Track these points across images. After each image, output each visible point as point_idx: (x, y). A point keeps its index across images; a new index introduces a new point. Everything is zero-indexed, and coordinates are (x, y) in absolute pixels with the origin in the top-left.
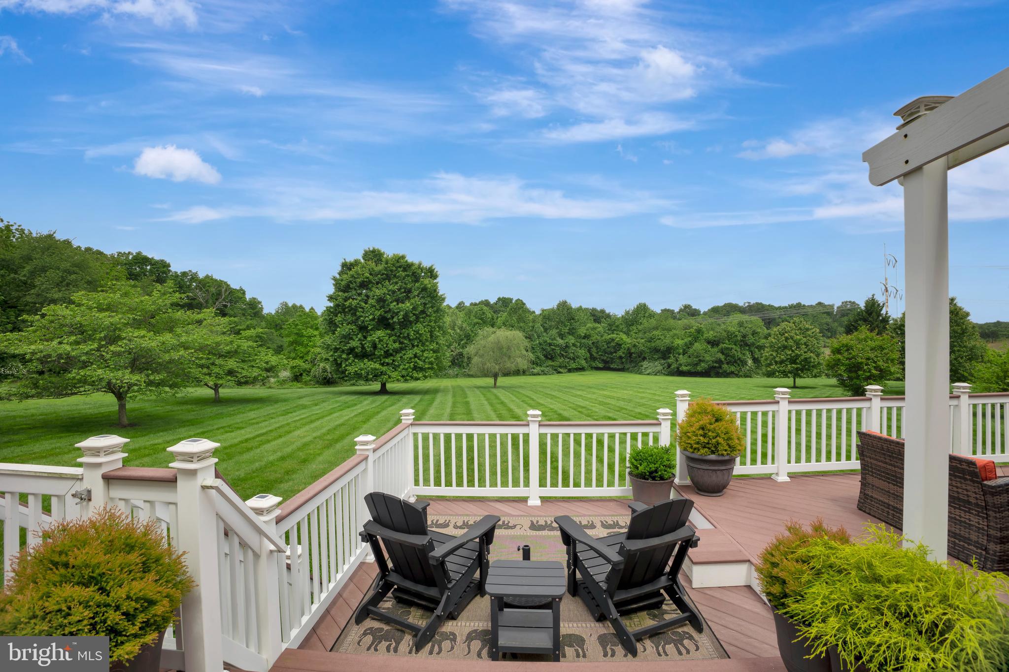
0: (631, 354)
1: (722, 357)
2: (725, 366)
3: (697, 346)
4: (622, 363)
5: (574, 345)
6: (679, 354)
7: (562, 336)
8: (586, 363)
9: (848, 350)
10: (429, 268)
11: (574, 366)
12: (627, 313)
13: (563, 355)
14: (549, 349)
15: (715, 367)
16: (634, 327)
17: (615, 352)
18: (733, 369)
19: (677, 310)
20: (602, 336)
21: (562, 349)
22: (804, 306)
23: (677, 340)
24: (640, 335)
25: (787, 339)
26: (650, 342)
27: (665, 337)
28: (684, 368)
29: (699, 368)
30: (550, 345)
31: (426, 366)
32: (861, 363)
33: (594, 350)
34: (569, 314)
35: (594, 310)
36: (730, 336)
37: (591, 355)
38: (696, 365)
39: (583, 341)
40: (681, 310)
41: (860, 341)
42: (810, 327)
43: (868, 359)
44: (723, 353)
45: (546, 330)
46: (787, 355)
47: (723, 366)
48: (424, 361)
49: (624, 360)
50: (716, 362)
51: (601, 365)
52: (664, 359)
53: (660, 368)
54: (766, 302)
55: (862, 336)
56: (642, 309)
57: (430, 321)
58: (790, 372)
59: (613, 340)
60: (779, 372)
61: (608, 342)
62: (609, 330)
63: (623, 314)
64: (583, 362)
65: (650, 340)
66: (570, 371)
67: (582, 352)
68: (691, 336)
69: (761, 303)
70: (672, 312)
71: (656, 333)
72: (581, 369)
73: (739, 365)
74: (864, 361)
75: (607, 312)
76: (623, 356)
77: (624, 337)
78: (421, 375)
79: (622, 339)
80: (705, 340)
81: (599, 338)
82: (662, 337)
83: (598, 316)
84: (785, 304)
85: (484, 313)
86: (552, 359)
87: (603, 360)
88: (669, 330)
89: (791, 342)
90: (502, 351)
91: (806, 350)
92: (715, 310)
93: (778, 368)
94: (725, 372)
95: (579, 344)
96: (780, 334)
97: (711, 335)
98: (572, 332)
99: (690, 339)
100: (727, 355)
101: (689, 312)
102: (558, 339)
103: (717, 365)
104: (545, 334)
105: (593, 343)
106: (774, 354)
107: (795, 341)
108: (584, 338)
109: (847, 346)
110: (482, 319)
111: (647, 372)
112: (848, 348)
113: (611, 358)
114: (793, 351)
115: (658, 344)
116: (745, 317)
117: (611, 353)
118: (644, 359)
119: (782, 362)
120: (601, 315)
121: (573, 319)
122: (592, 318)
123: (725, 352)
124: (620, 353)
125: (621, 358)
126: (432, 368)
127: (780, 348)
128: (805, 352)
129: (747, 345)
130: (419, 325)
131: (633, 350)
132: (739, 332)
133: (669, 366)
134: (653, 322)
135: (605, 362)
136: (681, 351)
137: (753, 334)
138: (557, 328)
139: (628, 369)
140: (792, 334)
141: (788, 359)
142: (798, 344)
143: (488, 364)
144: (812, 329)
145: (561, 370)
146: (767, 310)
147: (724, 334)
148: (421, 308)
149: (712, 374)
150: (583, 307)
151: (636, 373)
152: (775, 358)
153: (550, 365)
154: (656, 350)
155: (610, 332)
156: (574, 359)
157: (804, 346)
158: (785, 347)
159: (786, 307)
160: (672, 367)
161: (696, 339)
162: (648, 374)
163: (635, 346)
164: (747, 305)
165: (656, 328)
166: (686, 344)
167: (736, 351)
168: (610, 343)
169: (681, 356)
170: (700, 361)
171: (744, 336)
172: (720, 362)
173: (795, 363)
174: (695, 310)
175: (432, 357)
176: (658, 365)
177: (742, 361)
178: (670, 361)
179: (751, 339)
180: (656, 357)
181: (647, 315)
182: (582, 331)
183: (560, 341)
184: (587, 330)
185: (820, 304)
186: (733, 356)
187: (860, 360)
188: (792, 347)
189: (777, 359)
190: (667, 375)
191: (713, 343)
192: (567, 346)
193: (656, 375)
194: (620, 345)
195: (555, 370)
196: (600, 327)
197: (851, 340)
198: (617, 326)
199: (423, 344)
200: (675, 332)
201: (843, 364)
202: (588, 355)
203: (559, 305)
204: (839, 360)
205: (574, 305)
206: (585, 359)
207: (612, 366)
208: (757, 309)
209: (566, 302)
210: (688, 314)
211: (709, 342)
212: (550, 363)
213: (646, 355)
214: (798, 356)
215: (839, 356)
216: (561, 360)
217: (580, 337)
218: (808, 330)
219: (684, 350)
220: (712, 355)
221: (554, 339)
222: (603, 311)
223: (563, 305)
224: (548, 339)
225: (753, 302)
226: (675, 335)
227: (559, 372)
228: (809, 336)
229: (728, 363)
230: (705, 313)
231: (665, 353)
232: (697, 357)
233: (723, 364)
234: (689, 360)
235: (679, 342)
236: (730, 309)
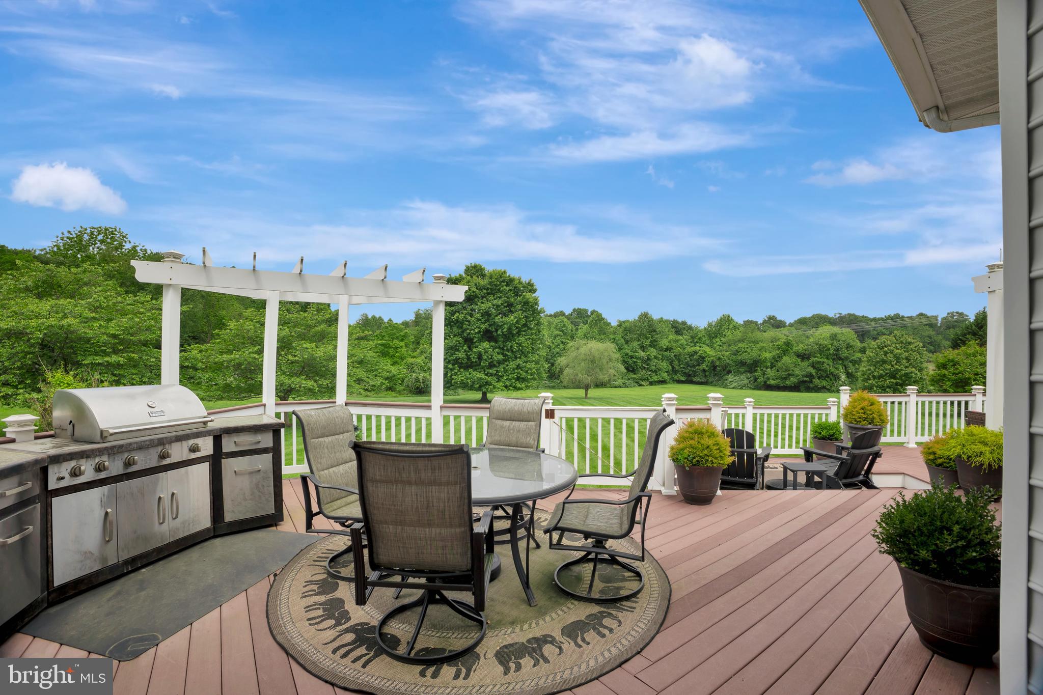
0: (715, 367)
1: (813, 371)
2: (816, 381)
3: (786, 359)
4: (706, 376)
5: (655, 357)
6: (767, 368)
7: (643, 348)
8: (668, 375)
9: (954, 365)
10: (528, 283)
11: (655, 378)
12: (710, 325)
13: (644, 368)
14: (631, 362)
15: (805, 382)
16: (718, 340)
17: (699, 365)
18: (824, 383)
19: (760, 321)
20: (684, 349)
21: (644, 361)
22: (903, 317)
23: (764, 353)
24: (725, 347)
25: (886, 354)
26: (736, 355)
27: (752, 350)
28: (772, 382)
29: (788, 383)
30: (632, 357)
31: (529, 377)
32: (969, 378)
33: (676, 363)
34: (650, 326)
35: (675, 322)
36: (822, 350)
37: (673, 368)
38: (786, 378)
39: (665, 353)
40: (765, 322)
41: (967, 356)
42: (913, 341)
43: (977, 374)
44: (814, 367)
45: (627, 342)
46: (886, 370)
47: (814, 380)
48: (527, 372)
49: (707, 373)
50: (806, 376)
51: (682, 378)
52: (751, 373)
53: (746, 381)
54: (859, 313)
55: (970, 351)
56: (726, 321)
58: (889, 387)
59: (696, 353)
60: (877, 387)
61: (691, 355)
62: (691, 342)
63: (706, 326)
64: (665, 375)
65: (736, 353)
66: (651, 384)
67: (664, 365)
68: (779, 349)
69: (854, 315)
70: (756, 323)
71: (741, 345)
72: (663, 382)
73: (831, 380)
74: (972, 376)
75: (689, 323)
76: (707, 369)
77: (708, 349)
78: (523, 385)
79: (705, 352)
80: (795, 353)
81: (681, 350)
82: (749, 350)
83: (679, 328)
84: (881, 314)
85: (564, 325)
86: (633, 371)
87: (685, 373)
88: (756, 342)
89: (890, 357)
90: (594, 362)
91: (907, 364)
92: (802, 322)
93: (876, 382)
94: (816, 386)
95: (660, 357)
96: (879, 348)
97: (800, 348)
98: (654, 344)
99: (778, 352)
100: (818, 369)
101: (774, 323)
102: (639, 351)
103: (807, 379)
104: (626, 346)
105: (675, 355)
106: (872, 369)
107: (895, 356)
108: (666, 350)
109: (952, 361)
110: (562, 331)
111: (733, 386)
112: (955, 364)
113: (693, 371)
114: (892, 366)
115: (744, 357)
116: (836, 330)
117: (694, 366)
118: (729, 372)
119: (880, 377)
120: (681, 326)
121: (655, 331)
122: (673, 330)
123: (816, 366)
124: (704, 366)
125: (704, 371)
127: (878, 362)
128: (906, 367)
129: (840, 359)
130: (520, 339)
131: (718, 363)
132: (832, 345)
133: (756, 379)
134: (738, 334)
135: (689, 375)
136: (769, 364)
137: (847, 348)
138: (639, 340)
139: (712, 382)
140: (892, 348)
141: (887, 373)
142: (898, 359)
143: (580, 375)
144: (914, 343)
145: (642, 383)
146: (861, 321)
147: (816, 347)
148: (523, 322)
149: (802, 388)
150: (664, 318)
151: (720, 387)
152: (873, 372)
153: (632, 378)
154: (742, 363)
155: (692, 345)
156: (655, 372)
157: (904, 361)
158: (884, 362)
159: (882, 319)
160: (759, 380)
161: (785, 352)
162: (734, 388)
163: (719, 359)
164: (838, 316)
165: (741, 341)
166: (774, 358)
167: (828, 365)
168: (693, 355)
169: (769, 369)
170: (789, 374)
171: (838, 350)
172: (811, 376)
173: (894, 377)
174: (781, 321)
175: (533, 368)
176: (744, 379)
177: (834, 376)
178: (756, 374)
179: (844, 353)
180: (742, 370)
181: (731, 326)
182: (664, 343)
183: (641, 354)
184: (670, 342)
185: (921, 315)
186: (825, 371)
187: (968, 376)
188: (891, 361)
189: (876, 374)
190: (754, 389)
191: (803, 356)
192: (648, 359)
193: (741, 388)
194: (704, 358)
195: (637, 382)
196: (683, 339)
197: (958, 355)
198: (700, 339)
199: (526, 356)
200: (762, 344)
201: (949, 380)
202: (670, 368)
203: (641, 317)
204: (945, 375)
205: (656, 316)
206: (667, 372)
207: (694, 380)
208: (849, 320)
209: (646, 314)
210: (773, 326)
211: (798, 356)
212: (631, 375)
213: (732, 369)
214: (897, 371)
215: (945, 372)
216: (642, 373)
217: (662, 349)
218: (910, 343)
219: (772, 363)
220: (802, 369)
221: (636, 351)
222: (684, 323)
223: (645, 317)
224: (629, 351)
225: (844, 313)
226: (762, 348)
227: (641, 385)
228: (912, 350)
229: (819, 378)
230: (791, 325)
231: (752, 366)
232: (786, 371)
233: (814, 378)
234: (778, 374)
235: (768, 355)
236: (819, 320)
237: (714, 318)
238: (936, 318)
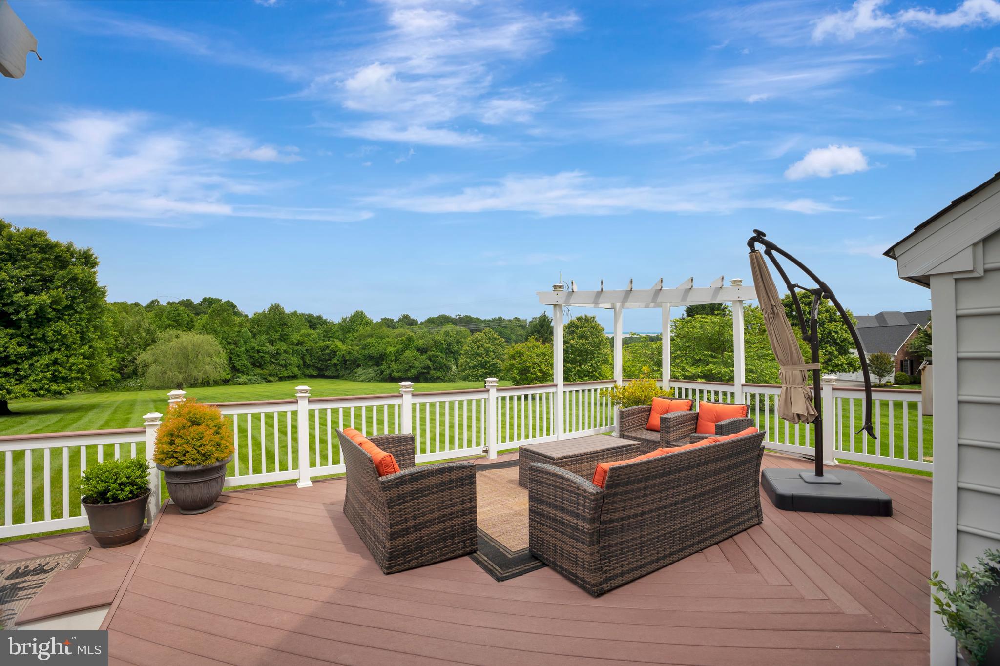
0: (345, 361)
1: (430, 364)
2: (432, 372)
3: (408, 353)
4: (337, 370)
5: (286, 352)
6: (392, 361)
7: (272, 342)
8: (299, 370)
9: (520, 356)
10: (84, 253)
11: (285, 374)
12: (344, 320)
13: (273, 362)
14: (257, 356)
15: (424, 373)
16: (351, 335)
17: (330, 360)
18: (439, 374)
19: (396, 320)
20: (316, 343)
21: (272, 356)
22: (504, 319)
23: (389, 347)
24: (356, 342)
25: (478, 347)
26: (364, 349)
27: (379, 344)
28: (396, 374)
29: (409, 374)
30: (259, 351)
31: (73, 375)
32: (530, 367)
33: (307, 358)
34: (281, 319)
35: (310, 316)
36: (437, 344)
37: (305, 362)
38: (407, 371)
39: (296, 348)
40: (400, 320)
41: (529, 349)
42: (498, 337)
43: (534, 363)
44: (430, 360)
45: (254, 336)
46: (479, 361)
47: (431, 372)
48: (70, 369)
49: (339, 367)
50: (425, 368)
51: (315, 373)
52: (378, 366)
53: (373, 374)
54: (474, 316)
55: (530, 345)
56: (359, 317)
57: (80, 319)
58: (481, 376)
59: (328, 347)
60: (472, 376)
61: (323, 349)
62: (324, 336)
63: (340, 321)
64: (296, 370)
65: (364, 347)
66: (281, 379)
67: (295, 360)
68: (402, 344)
69: (470, 316)
70: (392, 320)
71: (370, 340)
72: (294, 377)
73: (444, 371)
74: (531, 365)
75: (324, 318)
76: (338, 363)
77: (339, 344)
78: (62, 387)
79: (337, 346)
80: (415, 347)
81: (313, 345)
82: (376, 345)
83: (314, 322)
84: (489, 317)
85: (179, 314)
86: (261, 366)
87: (317, 367)
88: (382, 338)
89: (482, 350)
90: (187, 357)
91: (494, 356)
92: (431, 321)
93: (471, 372)
94: (433, 377)
95: (291, 351)
96: (473, 343)
97: (420, 343)
98: (283, 338)
99: (401, 346)
100: (434, 362)
101: (408, 321)
102: (268, 345)
103: (425, 371)
104: (252, 340)
105: (307, 350)
106: (468, 361)
107: (485, 349)
108: (298, 344)
109: (519, 352)
110: (176, 321)
111: (361, 379)
112: (521, 355)
113: (325, 365)
114: (483, 358)
115: (371, 351)
116: (457, 328)
117: (326, 361)
118: (359, 366)
119: (474, 367)
120: (317, 321)
121: (285, 325)
122: (307, 324)
123: (433, 359)
124: (335, 361)
125: (336, 365)
126: (84, 379)
127: (473, 354)
128: (493, 359)
129: (451, 352)
130: (61, 324)
131: (347, 357)
132: (445, 340)
133: (382, 372)
134: (368, 329)
135: (319, 369)
136: (394, 358)
137: (457, 343)
138: (268, 333)
139: (343, 376)
140: (483, 343)
141: (479, 364)
142: (487, 351)
143: (170, 373)
144: (498, 339)
145: (271, 378)
146: (475, 322)
147: (432, 342)
148: (65, 303)
149: (421, 379)
150: (299, 312)
151: (350, 380)
152: (469, 363)
153: (259, 374)
154: (371, 357)
155: (326, 339)
156: (285, 367)
157: (492, 353)
158: (477, 354)
159: (490, 320)
160: (385, 373)
161: (407, 347)
162: (362, 381)
163: (349, 353)
164: (458, 317)
165: (371, 336)
166: (398, 352)
167: (442, 358)
168: (324, 350)
169: (393, 363)
170: (410, 367)
171: (449, 345)
172: (428, 368)
173: (484, 368)
174: (413, 320)
175: (82, 363)
176: (371, 372)
177: (447, 367)
178: (382, 367)
179: (455, 347)
180: (370, 364)
181: (363, 323)
182: (296, 337)
183: (271, 348)
184: (301, 336)
185: (516, 318)
186: (439, 363)
187: (529, 365)
188: (482, 354)
189: (471, 365)
190: (380, 381)
191: (422, 351)
192: (277, 353)
193: (369, 381)
194: (335, 352)
195: (265, 379)
196: (315, 334)
197: (523, 348)
198: (333, 333)
199: (68, 348)
200: (388, 339)
201: (516, 368)
202: (301, 362)
203: (271, 309)
204: (514, 364)
205: (288, 310)
206: (298, 367)
207: (326, 374)
208: (466, 321)
209: (279, 306)
210: (407, 324)
211: (418, 350)
212: (259, 371)
213: (361, 363)
214: (487, 362)
215: (513, 361)
216: (271, 368)
217: (292, 343)
218: (495, 339)
219: (396, 357)
220: (421, 362)
221: (263, 345)
222: (319, 317)
223: (276, 309)
224: (255, 345)
225: (463, 315)
226: (388, 342)
227: (269, 381)
228: (497, 344)
229: (435, 369)
230: (422, 323)
231: (378, 360)
232: (408, 363)
233: (431, 370)
234: (401, 367)
235: (391, 349)
236: (444, 320)
237: (349, 313)
238: (525, 321)
